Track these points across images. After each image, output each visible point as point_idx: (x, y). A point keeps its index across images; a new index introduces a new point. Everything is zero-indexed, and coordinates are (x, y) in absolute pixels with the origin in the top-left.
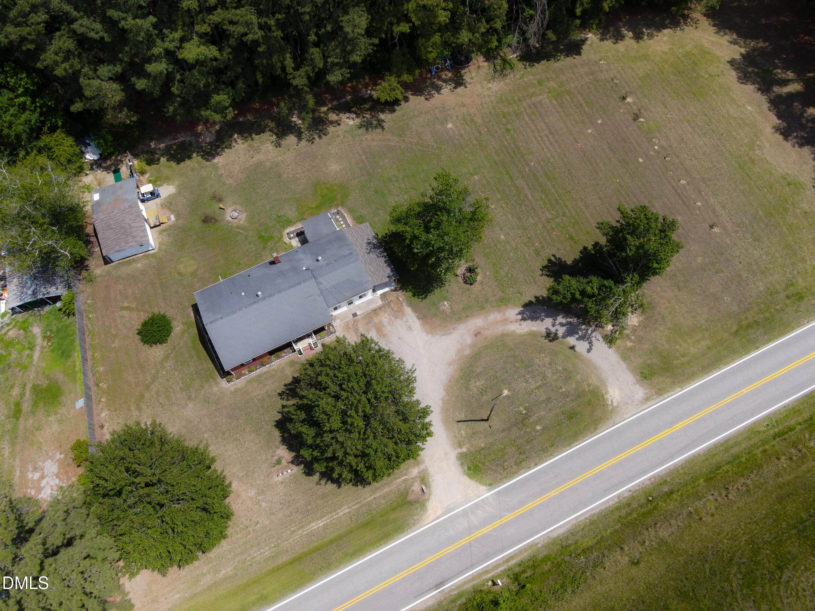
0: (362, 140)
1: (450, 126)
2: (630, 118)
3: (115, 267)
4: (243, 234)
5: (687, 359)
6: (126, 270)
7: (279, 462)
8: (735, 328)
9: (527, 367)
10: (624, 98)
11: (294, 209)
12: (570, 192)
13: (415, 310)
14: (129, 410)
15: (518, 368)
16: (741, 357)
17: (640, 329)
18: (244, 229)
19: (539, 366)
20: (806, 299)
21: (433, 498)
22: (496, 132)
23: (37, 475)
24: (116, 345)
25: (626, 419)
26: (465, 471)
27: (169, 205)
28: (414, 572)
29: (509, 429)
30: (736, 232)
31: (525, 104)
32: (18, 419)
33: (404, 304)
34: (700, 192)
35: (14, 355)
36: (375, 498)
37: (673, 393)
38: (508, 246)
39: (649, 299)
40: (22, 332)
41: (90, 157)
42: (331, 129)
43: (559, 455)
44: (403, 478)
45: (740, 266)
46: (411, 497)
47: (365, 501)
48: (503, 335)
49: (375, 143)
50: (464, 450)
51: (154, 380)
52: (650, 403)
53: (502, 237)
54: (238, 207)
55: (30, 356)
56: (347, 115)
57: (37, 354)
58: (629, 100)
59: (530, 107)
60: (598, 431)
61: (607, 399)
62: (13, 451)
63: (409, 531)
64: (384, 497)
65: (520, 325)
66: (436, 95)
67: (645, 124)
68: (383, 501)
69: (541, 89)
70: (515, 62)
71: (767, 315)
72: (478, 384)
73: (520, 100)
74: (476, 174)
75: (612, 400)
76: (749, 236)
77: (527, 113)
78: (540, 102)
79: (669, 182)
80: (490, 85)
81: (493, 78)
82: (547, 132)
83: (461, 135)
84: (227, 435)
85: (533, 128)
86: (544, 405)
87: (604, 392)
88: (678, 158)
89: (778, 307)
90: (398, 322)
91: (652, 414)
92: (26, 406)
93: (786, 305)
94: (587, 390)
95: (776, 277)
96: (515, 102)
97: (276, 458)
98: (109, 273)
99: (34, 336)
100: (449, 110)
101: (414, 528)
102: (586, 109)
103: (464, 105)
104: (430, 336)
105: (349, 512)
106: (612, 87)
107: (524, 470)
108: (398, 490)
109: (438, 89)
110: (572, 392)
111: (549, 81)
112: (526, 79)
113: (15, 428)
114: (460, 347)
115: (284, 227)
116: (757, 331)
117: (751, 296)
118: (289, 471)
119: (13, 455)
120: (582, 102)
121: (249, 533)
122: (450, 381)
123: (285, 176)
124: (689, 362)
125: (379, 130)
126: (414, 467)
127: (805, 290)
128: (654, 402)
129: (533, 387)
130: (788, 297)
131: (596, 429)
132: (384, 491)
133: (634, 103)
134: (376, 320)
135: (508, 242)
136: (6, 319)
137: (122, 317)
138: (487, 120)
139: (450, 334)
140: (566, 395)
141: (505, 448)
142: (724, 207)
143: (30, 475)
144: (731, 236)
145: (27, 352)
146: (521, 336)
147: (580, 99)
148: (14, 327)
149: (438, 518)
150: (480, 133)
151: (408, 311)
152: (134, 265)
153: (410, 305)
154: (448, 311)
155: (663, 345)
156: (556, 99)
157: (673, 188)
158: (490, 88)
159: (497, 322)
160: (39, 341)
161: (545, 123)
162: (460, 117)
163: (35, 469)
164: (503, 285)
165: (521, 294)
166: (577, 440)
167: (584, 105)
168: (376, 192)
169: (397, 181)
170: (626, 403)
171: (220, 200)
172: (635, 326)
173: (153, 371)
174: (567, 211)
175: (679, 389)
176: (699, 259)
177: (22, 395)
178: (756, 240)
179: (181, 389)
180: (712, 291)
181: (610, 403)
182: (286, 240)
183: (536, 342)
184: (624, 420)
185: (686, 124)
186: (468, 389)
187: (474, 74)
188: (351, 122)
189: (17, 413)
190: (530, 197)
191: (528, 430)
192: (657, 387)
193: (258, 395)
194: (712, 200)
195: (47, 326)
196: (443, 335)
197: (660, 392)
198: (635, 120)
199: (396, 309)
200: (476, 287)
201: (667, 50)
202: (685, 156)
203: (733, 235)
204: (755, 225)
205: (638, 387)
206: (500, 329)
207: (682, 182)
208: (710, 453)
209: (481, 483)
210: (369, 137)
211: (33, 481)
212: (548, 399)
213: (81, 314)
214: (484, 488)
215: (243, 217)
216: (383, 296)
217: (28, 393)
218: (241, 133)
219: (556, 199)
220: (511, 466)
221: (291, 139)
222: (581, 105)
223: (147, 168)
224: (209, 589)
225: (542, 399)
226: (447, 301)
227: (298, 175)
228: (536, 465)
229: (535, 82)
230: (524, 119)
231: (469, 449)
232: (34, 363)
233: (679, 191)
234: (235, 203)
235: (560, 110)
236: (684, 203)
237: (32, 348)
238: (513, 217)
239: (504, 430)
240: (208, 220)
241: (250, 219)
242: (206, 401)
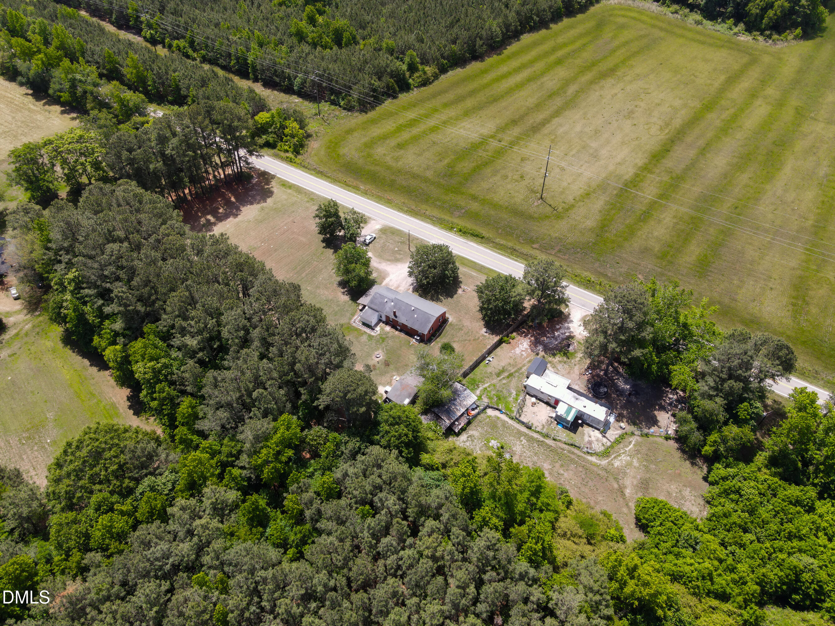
4: (386, 348)
13: (382, 281)
15: (386, 249)
18: (383, 349)
23: (523, 353)
35: (493, 393)
37: (367, 215)
43: (408, 232)
52: (375, 219)
54: (374, 357)
55: (489, 387)
57: (486, 385)
60: (393, 226)
79: (279, 237)
86: (394, 240)
87: (379, 229)
88: (265, 238)
91: (378, 217)
92: (506, 374)
94: (381, 232)
97: (463, 293)
104: (390, 274)
110: (385, 235)
113: (516, 372)
114: (388, 265)
115: (373, 336)
118: (463, 287)
119: (524, 365)
128: (373, 218)
129: (390, 243)
140: (387, 236)
153: (381, 284)
157: (281, 235)
160: (481, 388)
166: (400, 230)
170: (379, 223)
171: (374, 366)
175: (365, 214)
177: (504, 378)
181: (382, 227)
182: (379, 332)
184: (385, 223)
189: (511, 375)
192: (368, 219)
194: (282, 225)
195: (473, 390)
197: (370, 218)
199: (385, 286)
202: (263, 236)
205: (371, 223)
207: (277, 234)
208: (382, 204)
212: (391, 239)
215: (377, 353)
225: (392, 241)
234: (373, 360)
237: (486, 389)
240: (387, 364)
241: (377, 349)
242: (460, 321)
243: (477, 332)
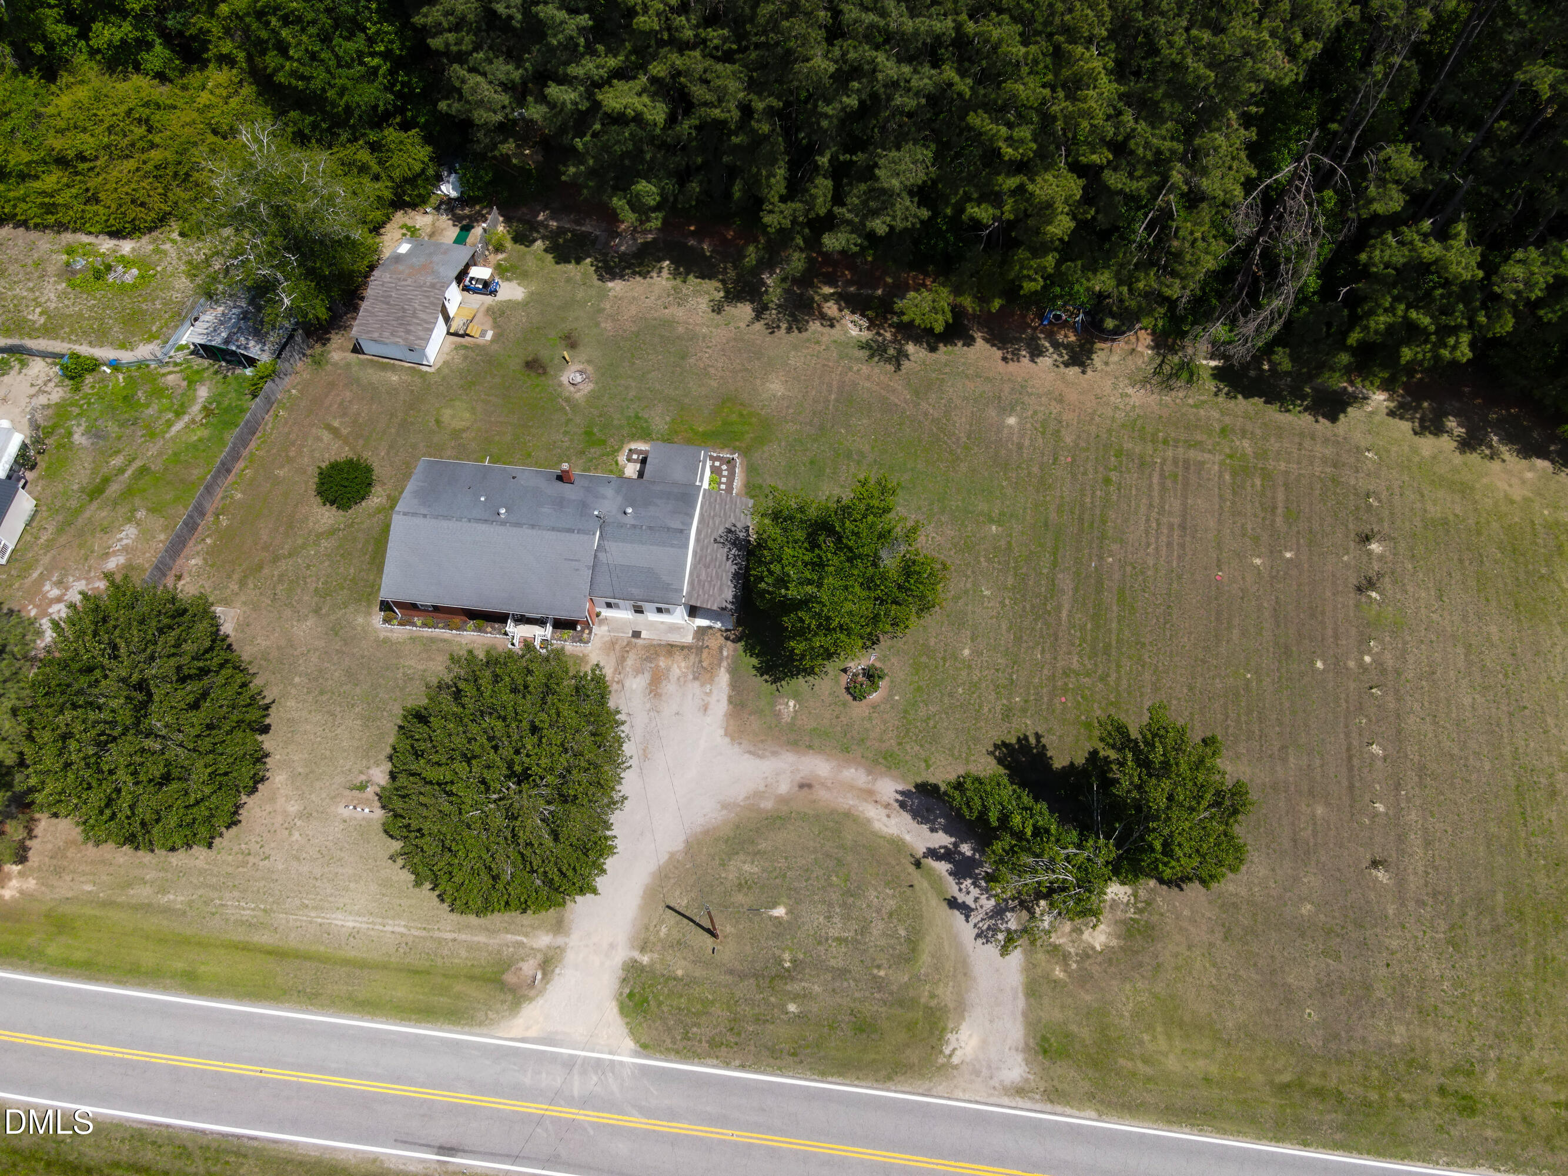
0: (850, 369)
1: (1012, 421)
2: (1353, 581)
3: (362, 364)
4: (566, 414)
5: (1149, 1071)
6: (373, 375)
7: (362, 787)
8: (1286, 1077)
9: (848, 893)
10: (1367, 539)
11: (668, 419)
12: (1143, 645)
13: (734, 685)
14: (229, 577)
15: (831, 885)
16: (1259, 1137)
17: (1099, 959)
18: (575, 406)
19: (869, 906)
20: (1479, 1119)
21: (540, 1001)
22: (1085, 474)
23: (55, 592)
24: (280, 473)
25: (957, 1100)
26: (621, 994)
27: (498, 315)
28: (425, 1100)
29: (742, 976)
30: (1421, 903)
31: (1170, 454)
32: (91, 500)
33: (725, 664)
34: (1398, 787)
35: (152, 410)
36: (455, 940)
37: (1076, 1113)
38: (964, 673)
39: (1155, 918)
40: (185, 384)
41: (448, 189)
42: (815, 326)
43: (793, 1077)
44: (519, 938)
45: (1383, 971)
46: (509, 978)
47: (437, 934)
48: (848, 815)
49: (867, 384)
50: (645, 959)
51: (290, 555)
52: (1019, 1101)
53: (966, 652)
54: (590, 369)
55: (169, 424)
56: (856, 317)
57: (179, 426)
58: (1375, 547)
59: (1175, 461)
60: (889, 1084)
61: (947, 1042)
62: (54, 539)
63: (467, 1029)
64: (471, 947)
65: (888, 816)
66: (1026, 361)
67: (1375, 606)
68: (464, 953)
69: (1218, 444)
70: (1205, 375)
71: (1374, 1096)
72: (747, 867)
73: (1165, 442)
74: (999, 523)
75: (954, 1049)
76: (1443, 926)
77: (1162, 470)
78: (1202, 464)
79: (1347, 735)
80: (1130, 391)
81: (1145, 382)
82: (1176, 521)
83: (1020, 447)
84: (325, 698)
85: (1156, 501)
86: (829, 977)
87: (951, 1025)
88: (1398, 700)
89: (1405, 1096)
90: (695, 688)
91: (1010, 1124)
92: (114, 489)
93: (1427, 1104)
94: (923, 1000)
95: (1445, 1037)
96: (1154, 441)
97: (363, 778)
98: (348, 365)
99: (195, 398)
100: (1030, 395)
101: (477, 1030)
102: (1279, 520)
103: (1060, 400)
104: (727, 740)
105: (402, 935)
106: (1357, 508)
107: (715, 1062)
108: (499, 952)
109: (1036, 352)
110: (894, 988)
111: (1243, 437)
112: (1202, 412)
113: (80, 510)
114: (762, 788)
115: (633, 437)
116: (1329, 1112)
117: (1364, 1040)
118: (367, 810)
119: (49, 546)
120: (1280, 505)
121: (244, 864)
122: (706, 832)
123: (692, 361)
124: (1149, 1079)
125: (890, 368)
126: (548, 931)
127: (1487, 1100)
128: (1029, 1104)
129: (833, 933)
130: (1442, 1091)
131: (889, 1078)
132: (476, 939)
133: (1381, 558)
134: (662, 663)
135: (970, 667)
136: (180, 357)
137: (319, 439)
138: (1083, 444)
139: (761, 757)
140: (879, 984)
141: (713, 1002)
142: (1428, 844)
143: (47, 587)
144: (1403, 904)
145: (170, 415)
146: (876, 834)
147: (1281, 496)
148: (181, 371)
149: (523, 1040)
150: (1055, 460)
151: (723, 678)
152: (389, 374)
153: (734, 671)
154: (786, 718)
155: (1122, 1016)
156: (1234, 474)
157: (1348, 749)
158: (1127, 395)
159: (852, 787)
160: (196, 408)
161: (1184, 505)
162: (1040, 416)
163: (59, 583)
164: (908, 731)
165: (928, 766)
166: (841, 1074)
167: (1279, 511)
168: (812, 463)
169: (859, 463)
170: (977, 1073)
171: (573, 345)
172: (1093, 948)
173: (300, 541)
174: (1114, 676)
175: (1093, 1114)
176: (1307, 909)
177: (121, 471)
178: (1451, 942)
179: (316, 590)
180: (1290, 980)
181: (947, 1052)
182: (622, 458)
183: (894, 863)
184: (949, 1099)
185: (1460, 650)
186: (723, 865)
187: (1115, 358)
188: (854, 332)
189: (95, 492)
190: (1064, 614)
191: (773, 999)
192: (1056, 1083)
193: (410, 667)
194: (1413, 816)
195: (220, 395)
196: (750, 752)
198: (1359, 589)
199: (705, 664)
200: (859, 709)
201: (1517, 497)
202: (1416, 706)
203: (1411, 905)
204: (1471, 913)
205: (1019, 1058)
206: (847, 802)
207: (1375, 749)
209: (632, 1032)
210: (865, 369)
211: (45, 596)
212: (842, 973)
213: (269, 402)
214: (630, 1044)
215: (587, 388)
216: (701, 631)
217: (129, 473)
218: (676, 262)
219: (1110, 645)
220: (700, 1041)
221: (745, 310)
222: (1274, 508)
223: (509, 244)
224: (136, 908)
225: (833, 963)
226: (797, 701)
227: (712, 371)
228: (742, 1067)
229: (1217, 427)
230: (1150, 476)
231: (652, 963)
232: (167, 436)
233: (1356, 762)
234: (589, 362)
235: (1228, 495)
236: (1351, 787)
237: (178, 414)
238: (1009, 630)
239: (731, 972)
240: (534, 366)
241: (593, 398)
242: (335, 630)
243: (256, 608)
